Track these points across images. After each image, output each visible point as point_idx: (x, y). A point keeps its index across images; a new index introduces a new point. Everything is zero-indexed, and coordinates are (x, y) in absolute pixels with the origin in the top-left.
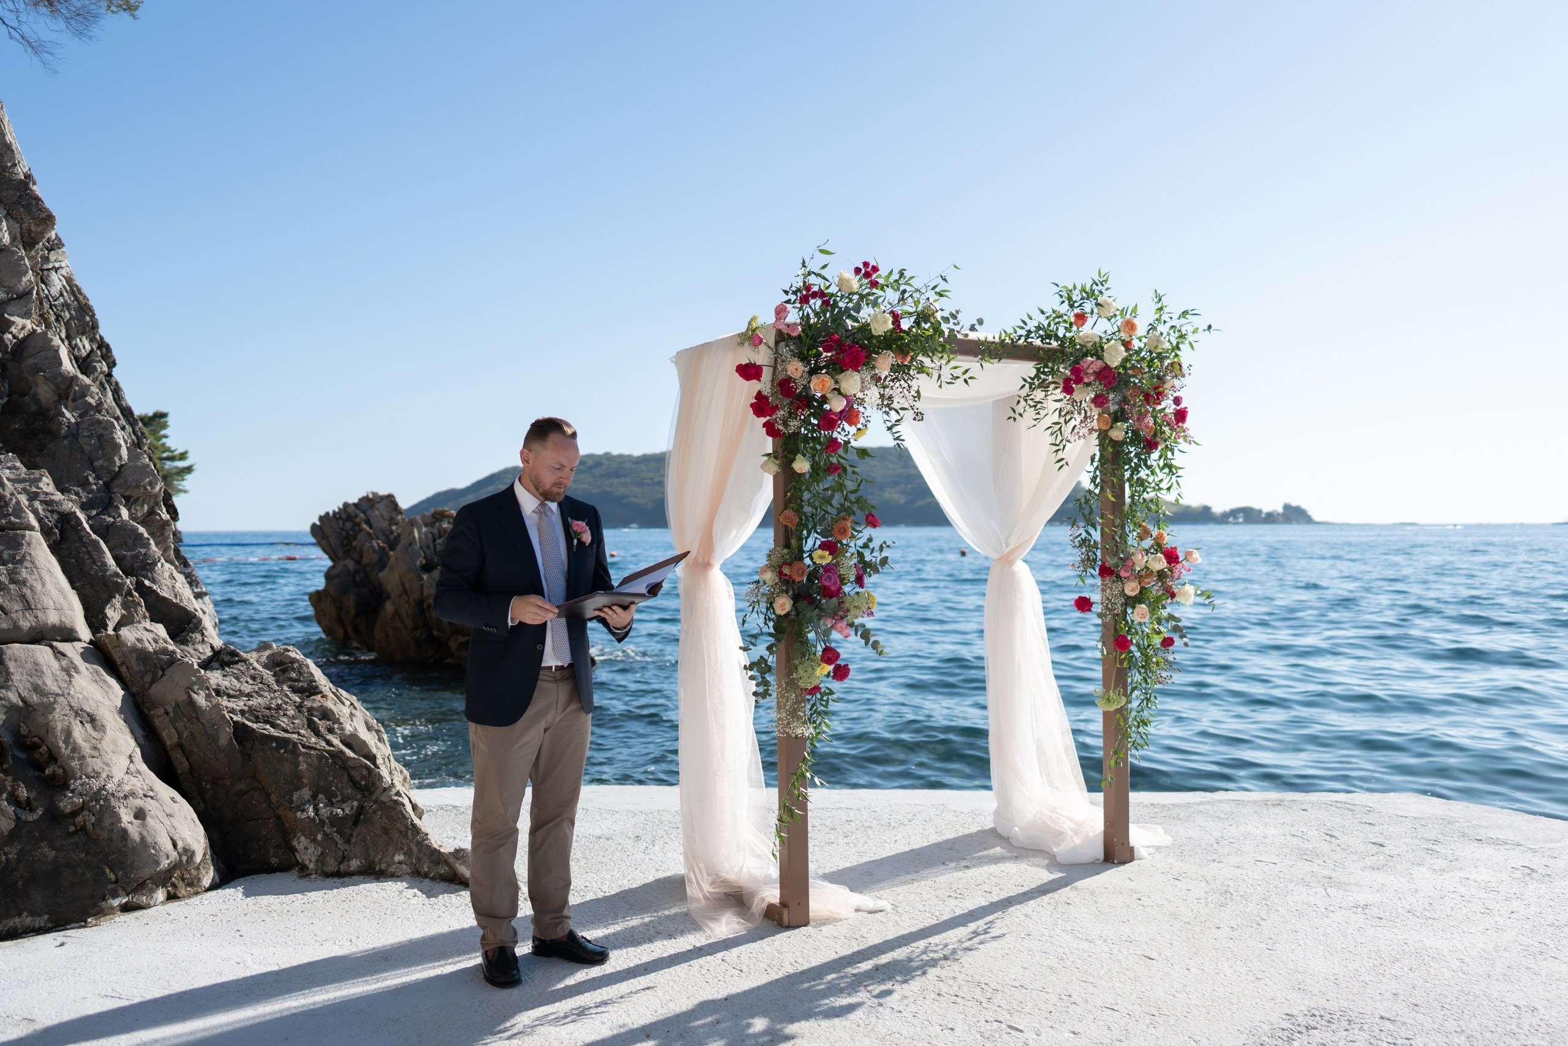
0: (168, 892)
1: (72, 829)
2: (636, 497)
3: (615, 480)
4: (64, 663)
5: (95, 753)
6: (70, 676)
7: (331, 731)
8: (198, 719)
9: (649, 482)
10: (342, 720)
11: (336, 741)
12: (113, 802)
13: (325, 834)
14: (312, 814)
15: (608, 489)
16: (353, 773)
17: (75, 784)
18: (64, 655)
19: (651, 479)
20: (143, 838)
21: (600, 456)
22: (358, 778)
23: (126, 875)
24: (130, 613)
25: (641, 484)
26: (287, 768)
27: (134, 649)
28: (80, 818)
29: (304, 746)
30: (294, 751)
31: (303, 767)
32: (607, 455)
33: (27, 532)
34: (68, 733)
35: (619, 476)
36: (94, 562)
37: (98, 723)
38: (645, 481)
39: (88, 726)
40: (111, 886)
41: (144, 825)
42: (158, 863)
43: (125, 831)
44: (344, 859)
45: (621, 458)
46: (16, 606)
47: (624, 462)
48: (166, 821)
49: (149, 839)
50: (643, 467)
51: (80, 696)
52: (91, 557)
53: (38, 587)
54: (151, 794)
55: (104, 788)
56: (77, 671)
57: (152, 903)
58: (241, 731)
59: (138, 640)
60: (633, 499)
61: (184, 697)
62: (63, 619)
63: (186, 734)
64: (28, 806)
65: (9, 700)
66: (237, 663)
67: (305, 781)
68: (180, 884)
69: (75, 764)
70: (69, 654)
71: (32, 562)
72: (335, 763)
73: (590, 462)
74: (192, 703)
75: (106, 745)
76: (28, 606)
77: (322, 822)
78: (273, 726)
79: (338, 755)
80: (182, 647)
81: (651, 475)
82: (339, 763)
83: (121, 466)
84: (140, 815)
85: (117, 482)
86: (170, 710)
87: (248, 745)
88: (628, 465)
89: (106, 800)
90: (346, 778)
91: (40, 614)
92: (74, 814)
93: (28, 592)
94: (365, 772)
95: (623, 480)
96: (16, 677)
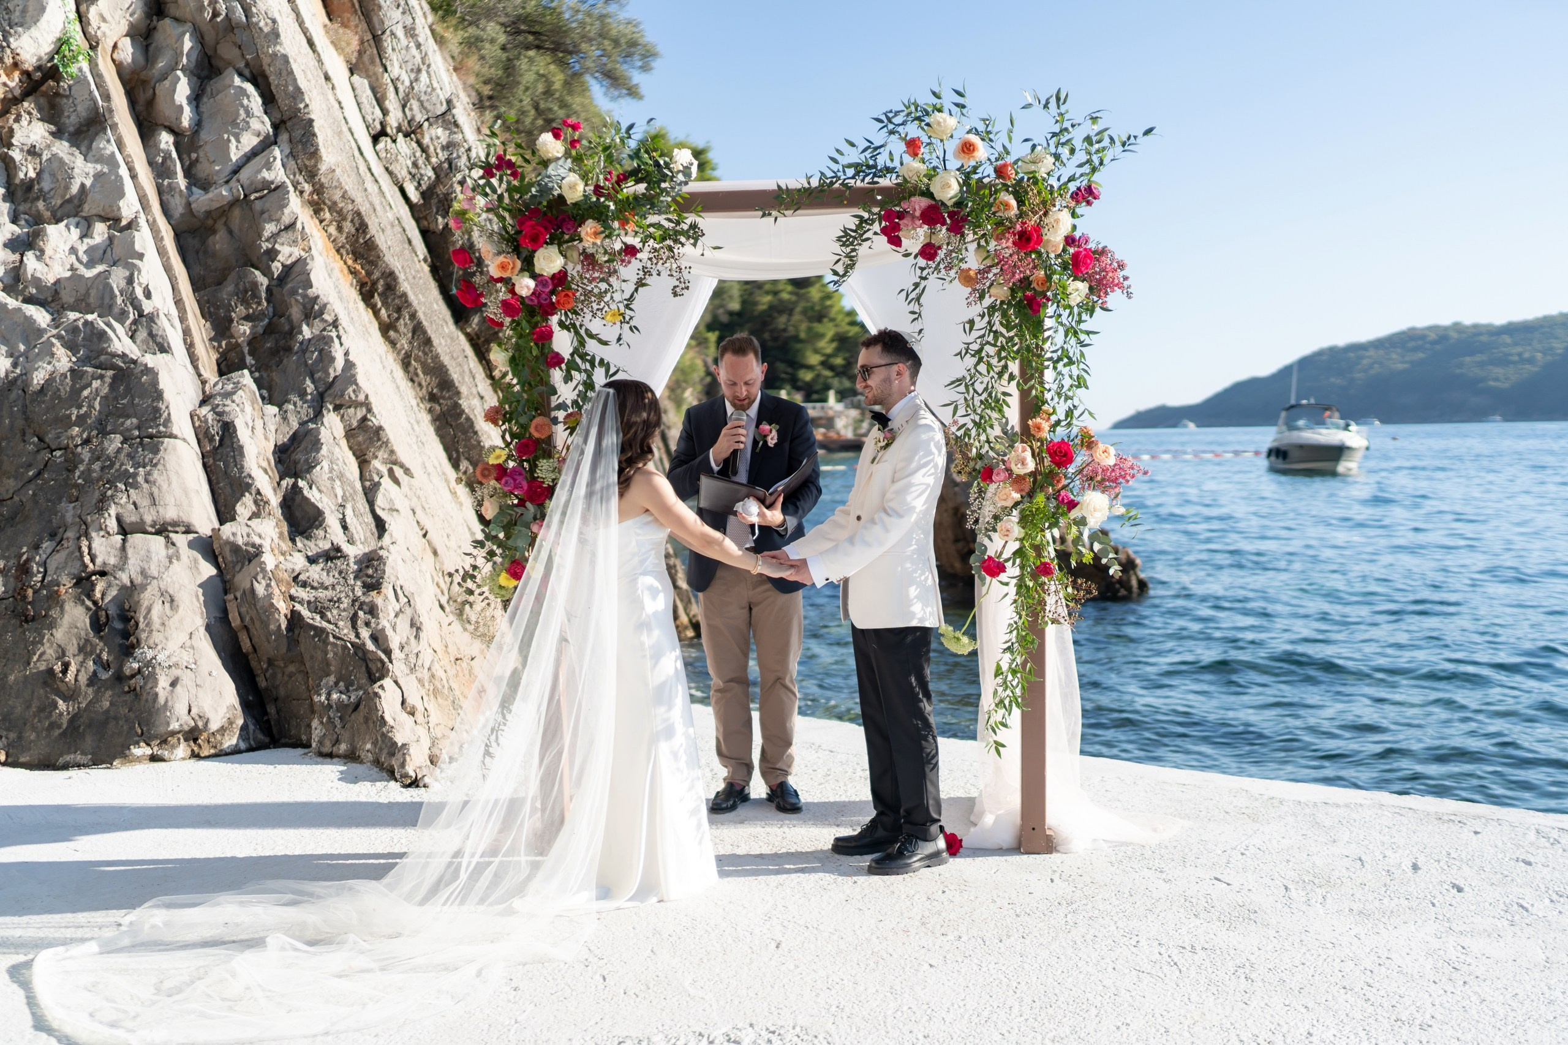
0: (193, 751)
1: (126, 689)
2: (1496, 380)
3: (1468, 359)
4: (171, 551)
5: (162, 629)
6: (171, 562)
7: (367, 624)
8: (255, 605)
9: (1516, 358)
10: (381, 615)
11: (365, 633)
12: (158, 670)
13: (329, 718)
14: (323, 698)
15: (1458, 371)
16: (370, 665)
17: (138, 652)
18: (173, 544)
19: (1520, 354)
20: (166, 702)
21: (1446, 328)
22: (374, 670)
23: (149, 730)
24: (259, 510)
25: (1504, 362)
26: (319, 655)
27: (228, 542)
28: (133, 681)
29: (335, 637)
30: (326, 642)
31: (330, 655)
32: (1457, 327)
33: (166, 440)
34: (149, 610)
35: (1472, 353)
36: (236, 466)
37: (175, 603)
38: (1511, 358)
39: (167, 605)
40: (137, 739)
41: (172, 691)
42: (168, 724)
43: (156, 695)
44: (337, 742)
45: (1478, 330)
46: (144, 502)
47: (1480, 334)
48: (193, 690)
49: (170, 704)
50: (1507, 339)
51: (169, 580)
52: (235, 461)
53: (165, 486)
54: (193, 666)
55: (154, 658)
56: (178, 559)
57: (173, 757)
58: (295, 618)
59: (234, 534)
60: (1492, 383)
61: (248, 586)
62: (181, 514)
63: (248, 619)
64: (106, 666)
65: (121, 581)
66: (339, 558)
67: (333, 668)
68: (205, 746)
69: (143, 636)
70: (178, 544)
71: (164, 466)
72: (355, 653)
73: (1433, 336)
74: (253, 590)
75: (172, 623)
76: (154, 503)
77: (330, 706)
78: (323, 616)
79: (359, 648)
80: (306, 542)
81: (1519, 349)
82: (360, 655)
83: (336, 377)
84: (173, 684)
85: (329, 392)
86: (238, 595)
87: (297, 632)
88: (1484, 338)
89: (154, 668)
90: (364, 669)
91: (161, 510)
92: (133, 676)
93: (155, 490)
94: (379, 665)
95: (1478, 358)
96: (131, 562)
